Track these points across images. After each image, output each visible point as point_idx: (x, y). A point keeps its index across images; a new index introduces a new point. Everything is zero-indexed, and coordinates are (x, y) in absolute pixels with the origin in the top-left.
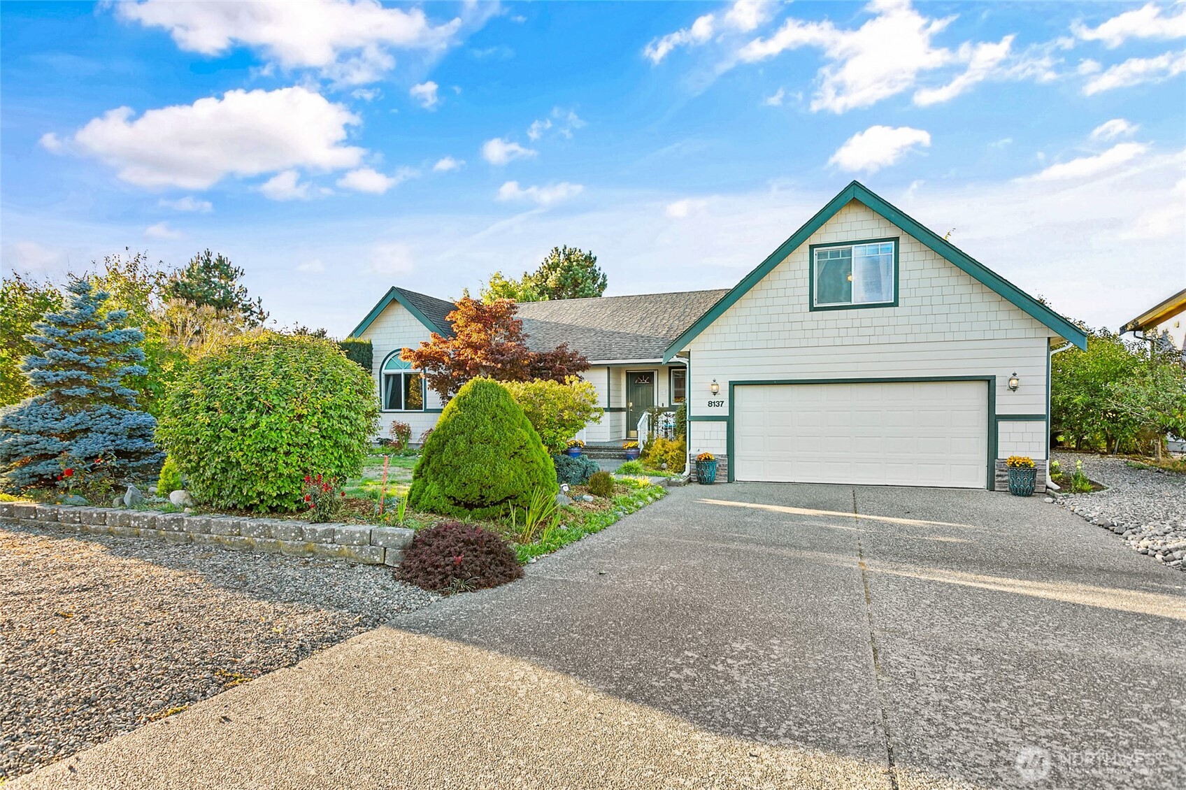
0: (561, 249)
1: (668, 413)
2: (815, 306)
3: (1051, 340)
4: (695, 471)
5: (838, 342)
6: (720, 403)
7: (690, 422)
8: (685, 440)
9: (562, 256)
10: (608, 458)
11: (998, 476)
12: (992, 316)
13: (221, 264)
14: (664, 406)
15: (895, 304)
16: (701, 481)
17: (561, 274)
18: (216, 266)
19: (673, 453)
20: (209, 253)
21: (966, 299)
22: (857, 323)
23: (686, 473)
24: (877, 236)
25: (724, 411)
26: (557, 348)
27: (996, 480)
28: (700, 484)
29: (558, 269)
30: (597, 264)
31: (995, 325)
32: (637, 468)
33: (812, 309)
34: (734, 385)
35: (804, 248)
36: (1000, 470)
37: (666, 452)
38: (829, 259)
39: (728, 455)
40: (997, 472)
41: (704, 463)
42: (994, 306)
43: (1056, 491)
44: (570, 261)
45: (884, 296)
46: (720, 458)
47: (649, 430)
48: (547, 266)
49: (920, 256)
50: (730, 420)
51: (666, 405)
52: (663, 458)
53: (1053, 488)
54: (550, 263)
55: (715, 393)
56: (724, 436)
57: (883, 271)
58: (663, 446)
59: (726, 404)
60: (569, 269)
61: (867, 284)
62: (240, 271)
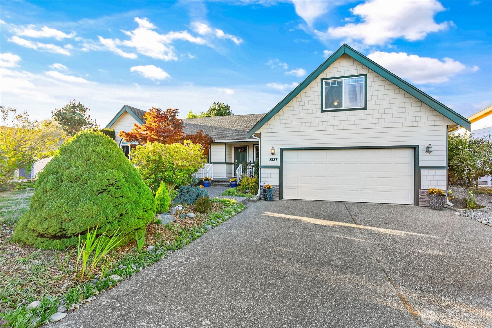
0: (216, 103)
1: (251, 165)
2: (323, 110)
3: (448, 126)
4: (263, 194)
5: (336, 128)
6: (276, 159)
7: (260, 169)
8: (258, 178)
9: (217, 106)
10: (223, 186)
11: (421, 198)
12: (416, 114)
13: (80, 105)
14: (251, 162)
15: (365, 108)
16: (266, 199)
17: (216, 112)
18: (78, 106)
19: (252, 185)
20: (75, 101)
21: (402, 105)
22: (345, 118)
23: (258, 195)
24: (356, 73)
25: (278, 163)
26: (198, 133)
27: (420, 200)
28: (265, 200)
29: (215, 110)
30: (230, 109)
31: (418, 119)
32: (233, 192)
33: (322, 111)
34: (282, 150)
35: (318, 80)
36: (422, 195)
37: (249, 184)
38: (331, 86)
39: (279, 186)
40: (420, 196)
41: (267, 190)
42: (418, 109)
43: (452, 206)
44: (220, 108)
45: (359, 104)
46: (275, 187)
47: (242, 173)
48: (211, 109)
49: (378, 83)
50: (280, 168)
51: (252, 162)
52: (247, 187)
53: (450, 205)
54: (212, 108)
55: (273, 154)
56: (277, 176)
57: (358, 92)
58: (247, 180)
59: (279, 160)
60: (220, 110)
61: (350, 98)
62: (89, 109)
